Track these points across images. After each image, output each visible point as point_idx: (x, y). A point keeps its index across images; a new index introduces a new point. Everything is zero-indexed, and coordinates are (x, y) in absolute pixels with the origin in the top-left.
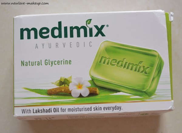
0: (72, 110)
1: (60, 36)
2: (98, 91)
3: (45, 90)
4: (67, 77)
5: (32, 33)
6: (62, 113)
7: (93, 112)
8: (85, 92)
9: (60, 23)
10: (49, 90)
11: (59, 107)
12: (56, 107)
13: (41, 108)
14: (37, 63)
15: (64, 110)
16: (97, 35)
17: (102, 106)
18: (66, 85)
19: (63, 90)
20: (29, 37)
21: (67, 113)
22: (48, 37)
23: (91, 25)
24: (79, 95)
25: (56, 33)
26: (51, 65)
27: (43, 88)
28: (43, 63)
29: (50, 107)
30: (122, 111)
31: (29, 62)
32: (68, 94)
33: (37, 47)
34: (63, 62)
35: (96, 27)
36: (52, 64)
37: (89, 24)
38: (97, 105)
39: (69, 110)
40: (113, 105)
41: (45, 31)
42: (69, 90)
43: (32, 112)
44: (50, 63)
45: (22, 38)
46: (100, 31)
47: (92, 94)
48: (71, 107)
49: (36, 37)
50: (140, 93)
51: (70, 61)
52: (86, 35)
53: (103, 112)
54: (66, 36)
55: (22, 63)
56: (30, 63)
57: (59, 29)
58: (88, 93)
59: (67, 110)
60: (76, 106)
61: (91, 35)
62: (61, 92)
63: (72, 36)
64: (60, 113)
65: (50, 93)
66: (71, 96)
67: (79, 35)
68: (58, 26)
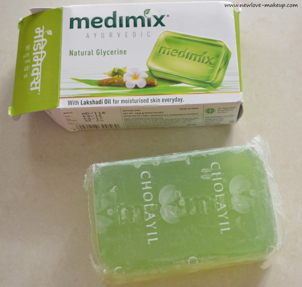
0: (126, 102)
1: (114, 26)
2: (156, 82)
3: (95, 80)
4: (121, 67)
5: (83, 23)
6: (115, 105)
7: (150, 104)
8: (142, 83)
9: (115, 13)
10: (100, 81)
11: (112, 98)
12: (107, 98)
13: (90, 99)
14: (87, 53)
15: (116, 102)
16: (156, 25)
17: (161, 97)
18: (120, 76)
19: (116, 81)
20: (79, 27)
21: (120, 104)
22: (101, 26)
23: (150, 15)
24: (134, 86)
25: (110, 22)
26: (103, 55)
27: (94, 79)
28: (95, 53)
29: (101, 98)
30: (183, 103)
31: (79, 52)
32: (122, 85)
33: (88, 36)
34: (116, 52)
35: (155, 17)
36: (105, 54)
37: (147, 14)
38: (155, 97)
39: (123, 101)
40: (173, 97)
41: (98, 20)
42: (123, 80)
43: (80, 103)
44: (103, 53)
45: (71, 27)
46: (159, 21)
47: (149, 85)
48: (125, 98)
49: (87, 27)
50: (204, 85)
51: (125, 52)
52: (143, 25)
53: (161, 104)
54: (121, 26)
55: (71, 53)
56: (80, 53)
57: (114, 19)
58: (144, 84)
59: (120, 102)
60: (131, 98)
61: (149, 25)
62: (114, 82)
63: (128, 26)
64: (112, 105)
65: (101, 84)
66: (125, 87)
67: (135, 25)
68: (112, 16)
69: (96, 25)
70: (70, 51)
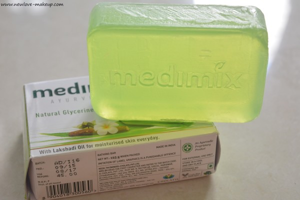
0: (101, 145)
1: (78, 92)
2: (127, 128)
3: (65, 133)
4: (90, 121)
5: (47, 93)
6: (89, 149)
7: (125, 144)
8: (113, 129)
9: (77, 84)
10: (70, 133)
11: (85, 144)
12: (80, 145)
13: (61, 147)
14: (54, 114)
15: (90, 146)
17: (135, 138)
18: (90, 127)
19: (87, 131)
20: (43, 96)
21: (94, 148)
22: (64, 94)
24: (106, 133)
25: (74, 90)
26: (70, 114)
28: (61, 113)
29: (74, 145)
30: (158, 140)
31: (45, 114)
33: (52, 102)
34: (83, 111)
36: (72, 113)
38: (129, 139)
39: (96, 145)
40: (149, 136)
41: (60, 90)
42: (93, 130)
43: (52, 151)
45: (35, 96)
47: (121, 131)
48: (99, 143)
49: (51, 95)
50: (176, 125)
53: (137, 143)
54: (84, 92)
56: (47, 115)
57: (76, 88)
58: (117, 130)
59: (94, 146)
60: (105, 142)
62: (85, 132)
64: (86, 149)
65: (72, 135)
66: (97, 134)
68: (74, 86)
69: (59, 93)
70: (36, 114)
